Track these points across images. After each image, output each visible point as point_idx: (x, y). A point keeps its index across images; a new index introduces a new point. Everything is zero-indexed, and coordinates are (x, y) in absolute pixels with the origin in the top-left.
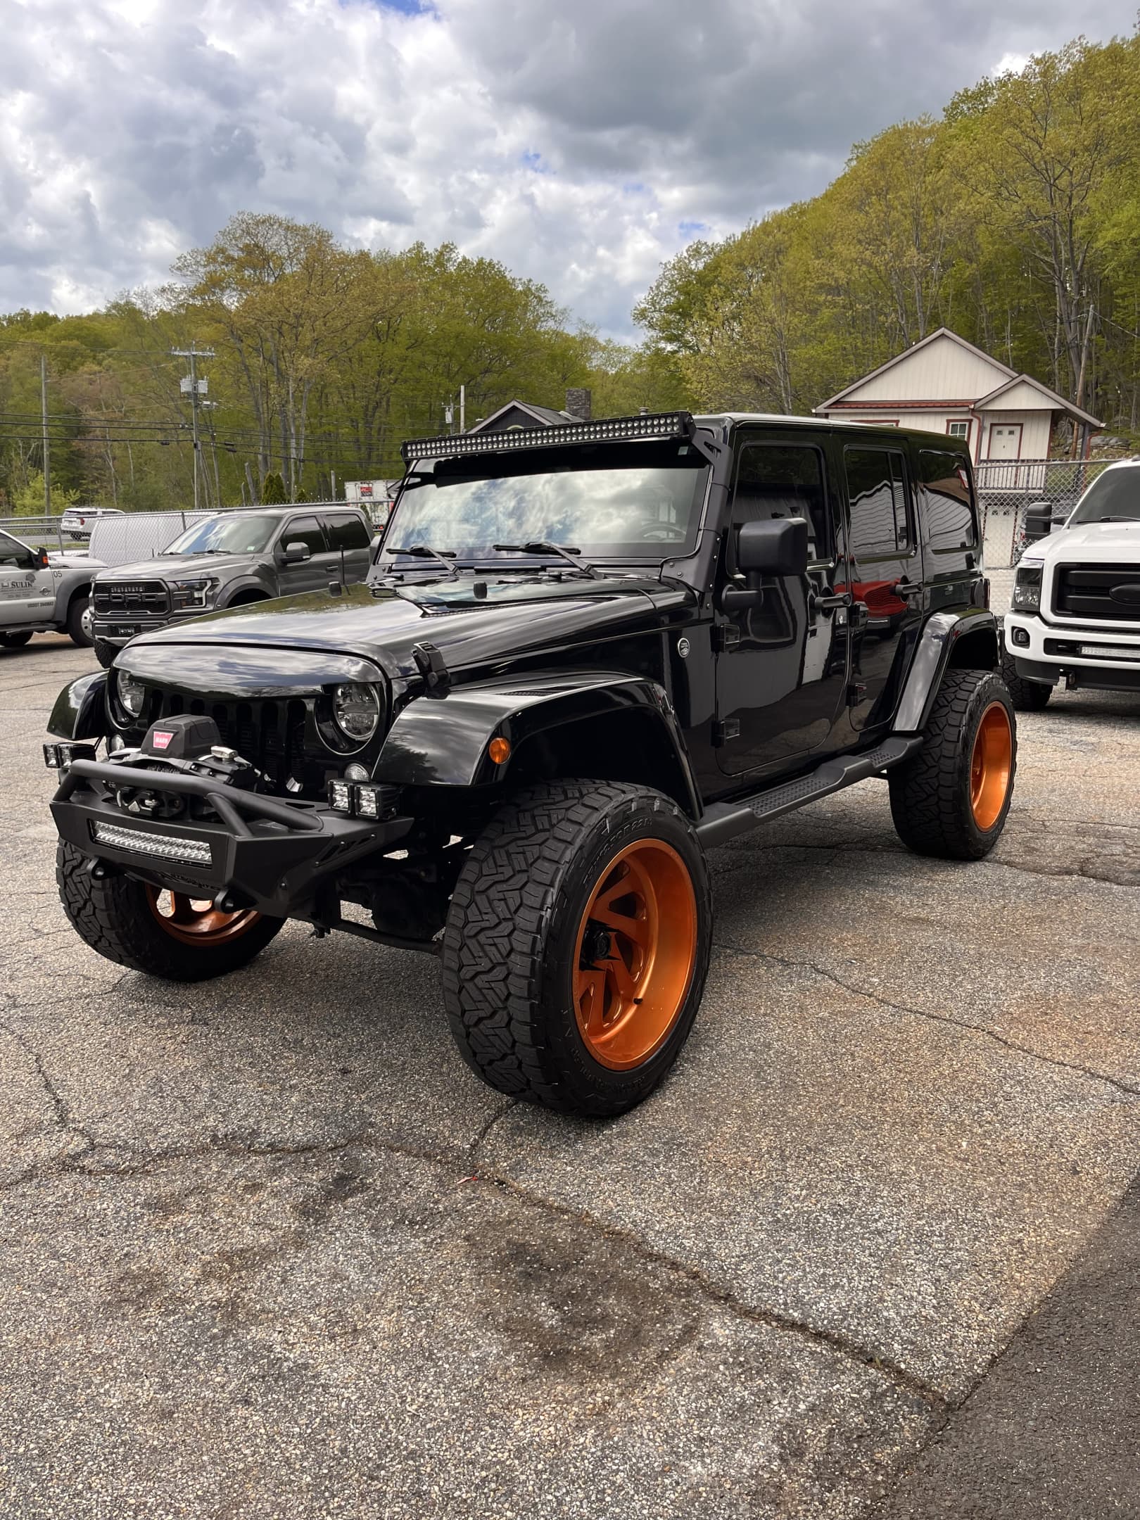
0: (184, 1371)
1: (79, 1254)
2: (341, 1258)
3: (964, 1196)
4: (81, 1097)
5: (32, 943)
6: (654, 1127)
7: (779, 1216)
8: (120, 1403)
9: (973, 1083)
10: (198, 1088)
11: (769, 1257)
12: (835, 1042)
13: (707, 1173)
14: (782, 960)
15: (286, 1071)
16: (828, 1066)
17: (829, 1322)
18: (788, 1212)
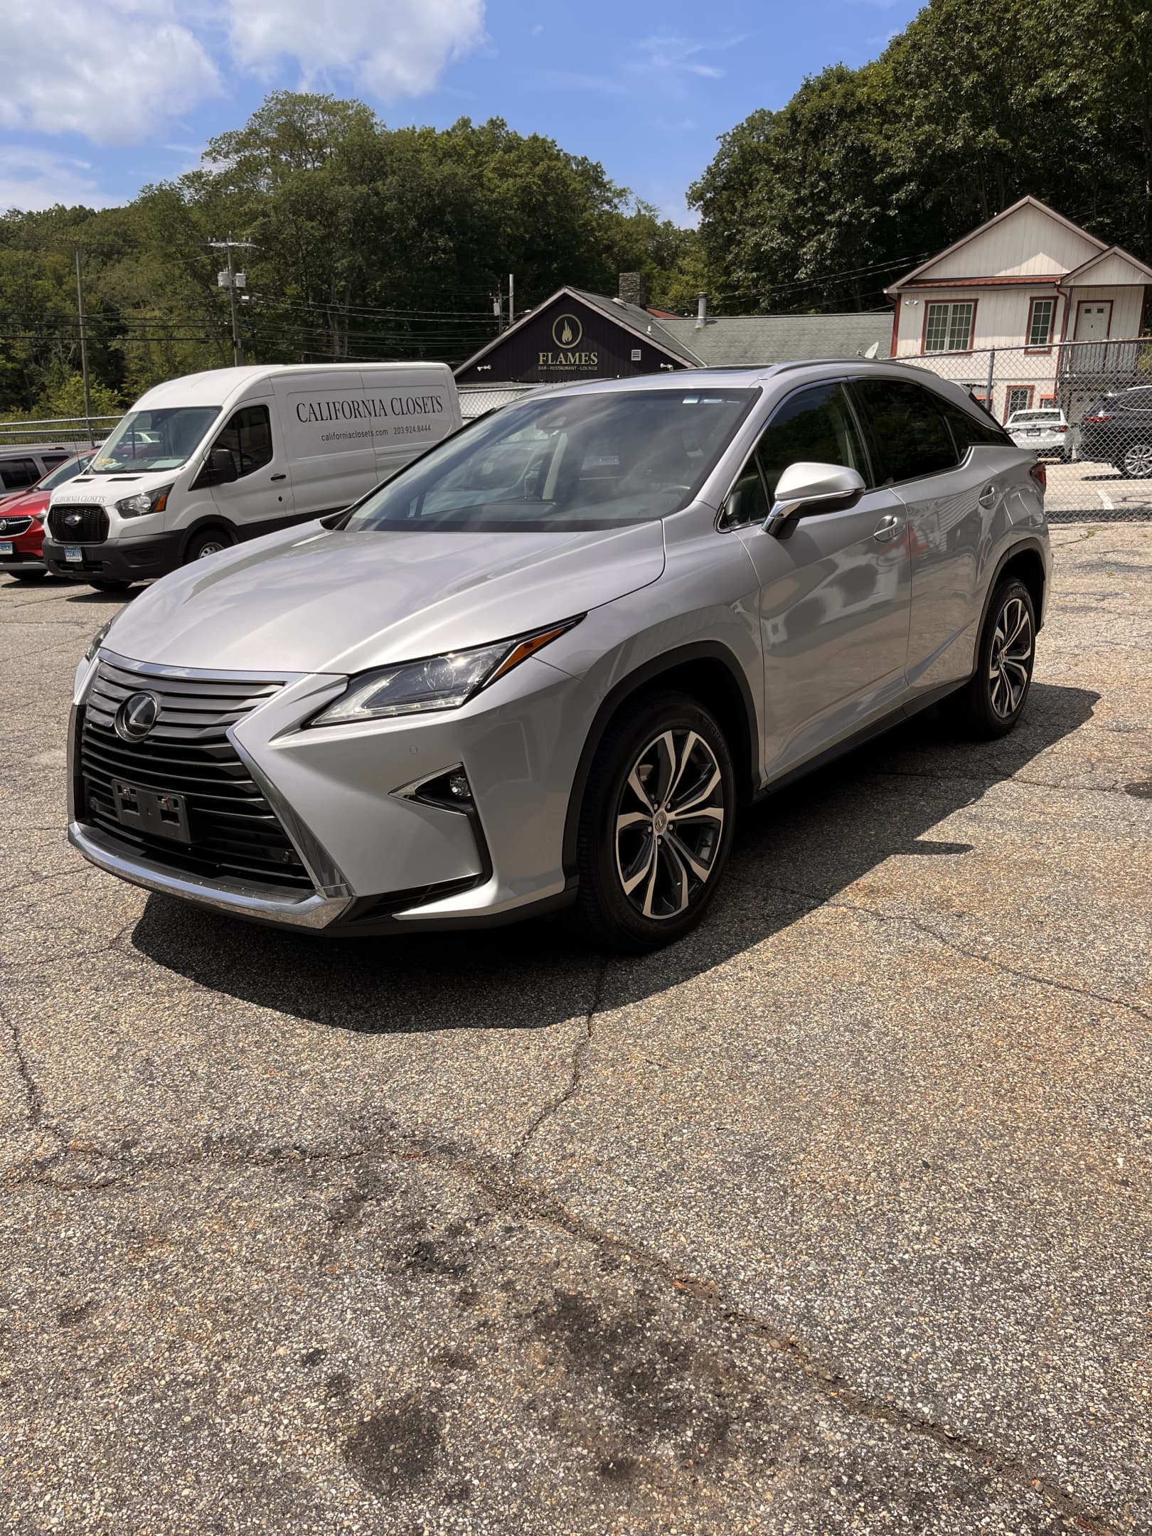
0: (145, 1478)
1: (33, 1302)
2: (349, 1315)
3: (1128, 1234)
4: (59, 1084)
5: (28, 888)
6: (733, 1132)
7: (895, 1262)
8: (61, 1524)
9: (1123, 1077)
10: (194, 1073)
11: (887, 1324)
12: (948, 1020)
13: (800, 1197)
14: (876, 914)
15: (297, 1053)
16: (941, 1051)
17: (971, 1423)
18: (906, 1257)
